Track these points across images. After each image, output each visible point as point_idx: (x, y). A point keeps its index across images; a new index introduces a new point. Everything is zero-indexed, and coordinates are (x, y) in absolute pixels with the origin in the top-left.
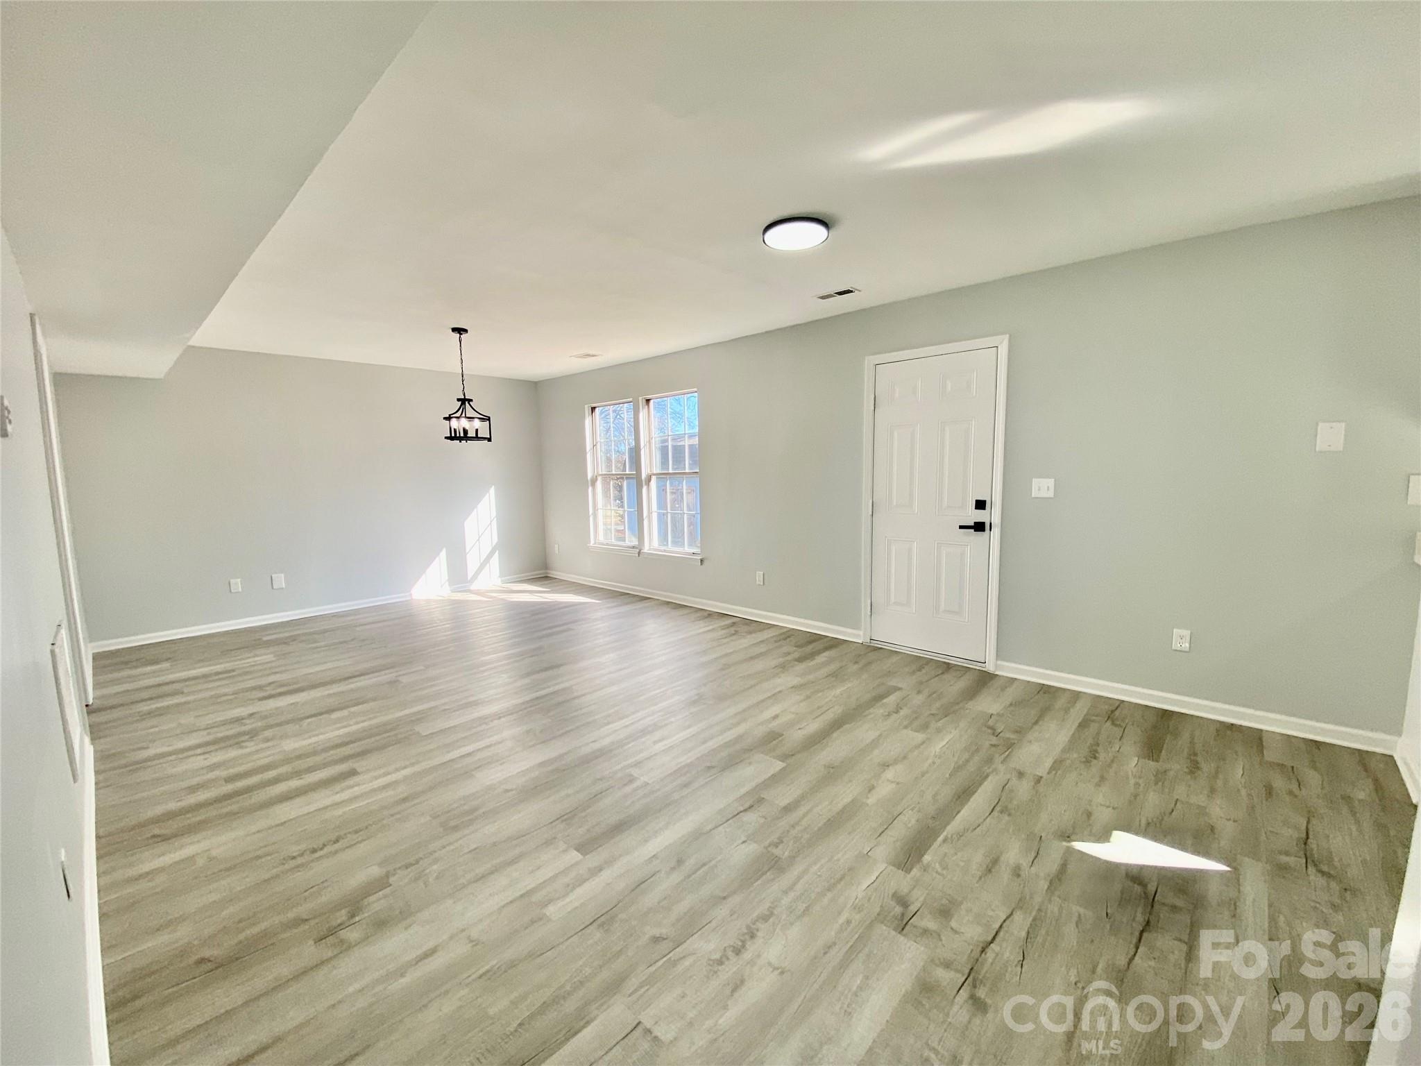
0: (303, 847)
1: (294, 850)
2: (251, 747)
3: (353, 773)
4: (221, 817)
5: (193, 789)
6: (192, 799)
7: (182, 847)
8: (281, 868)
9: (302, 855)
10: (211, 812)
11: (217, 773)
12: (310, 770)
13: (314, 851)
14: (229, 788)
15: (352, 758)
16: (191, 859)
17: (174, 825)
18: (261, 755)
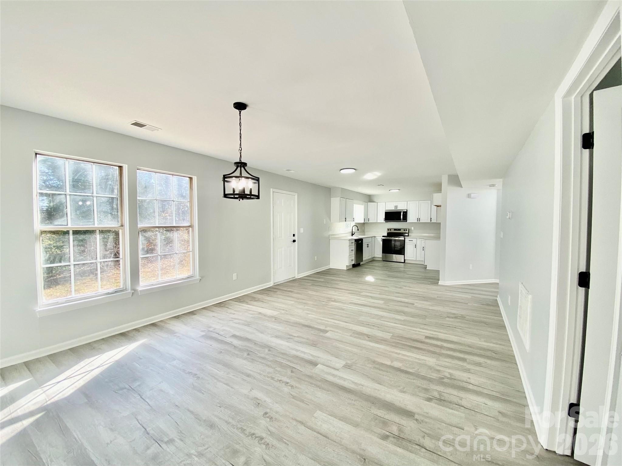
0: (457, 330)
1: (459, 330)
2: (447, 372)
3: (427, 337)
4: (473, 348)
5: (479, 364)
6: (481, 360)
7: (487, 346)
8: (464, 328)
9: (458, 328)
10: (476, 351)
11: (469, 366)
12: (437, 346)
13: (455, 327)
14: (466, 356)
15: (422, 341)
16: (485, 341)
17: (489, 354)
18: (447, 364)
